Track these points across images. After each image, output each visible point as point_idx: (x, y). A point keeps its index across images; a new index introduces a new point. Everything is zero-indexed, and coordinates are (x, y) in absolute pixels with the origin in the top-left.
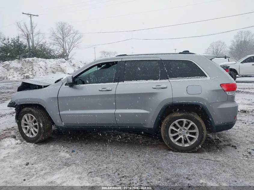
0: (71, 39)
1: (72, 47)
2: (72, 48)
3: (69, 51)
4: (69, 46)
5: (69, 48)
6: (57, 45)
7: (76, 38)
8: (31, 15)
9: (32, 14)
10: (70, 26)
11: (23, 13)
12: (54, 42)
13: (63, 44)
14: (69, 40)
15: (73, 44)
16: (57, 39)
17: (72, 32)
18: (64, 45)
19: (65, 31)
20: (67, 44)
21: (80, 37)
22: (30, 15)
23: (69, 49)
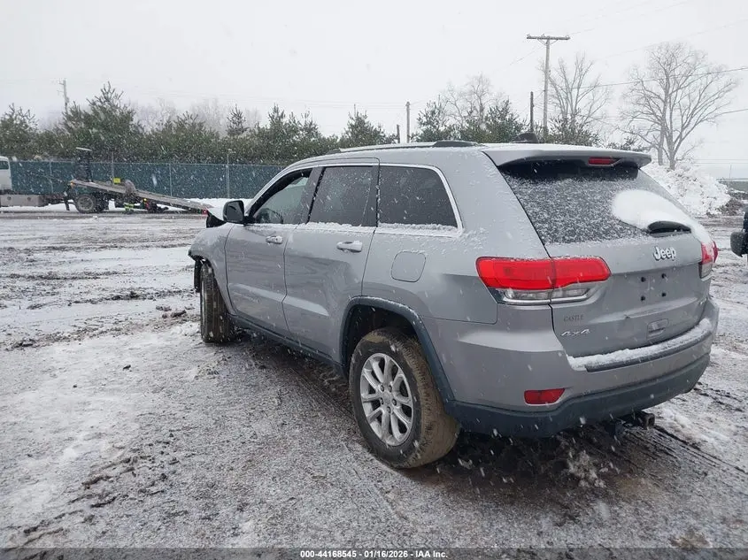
0: (695, 95)
1: (693, 121)
2: (691, 126)
3: (680, 136)
4: (685, 117)
5: (683, 125)
6: (645, 116)
7: (713, 89)
8: (548, 39)
9: (552, 36)
10: (695, 55)
11: (529, 38)
12: (638, 108)
13: (664, 114)
14: (686, 100)
15: (700, 113)
16: (648, 98)
17: (701, 71)
18: (668, 117)
19: (677, 72)
20: (676, 113)
21: (729, 87)
22: (546, 41)
23: (683, 129)
